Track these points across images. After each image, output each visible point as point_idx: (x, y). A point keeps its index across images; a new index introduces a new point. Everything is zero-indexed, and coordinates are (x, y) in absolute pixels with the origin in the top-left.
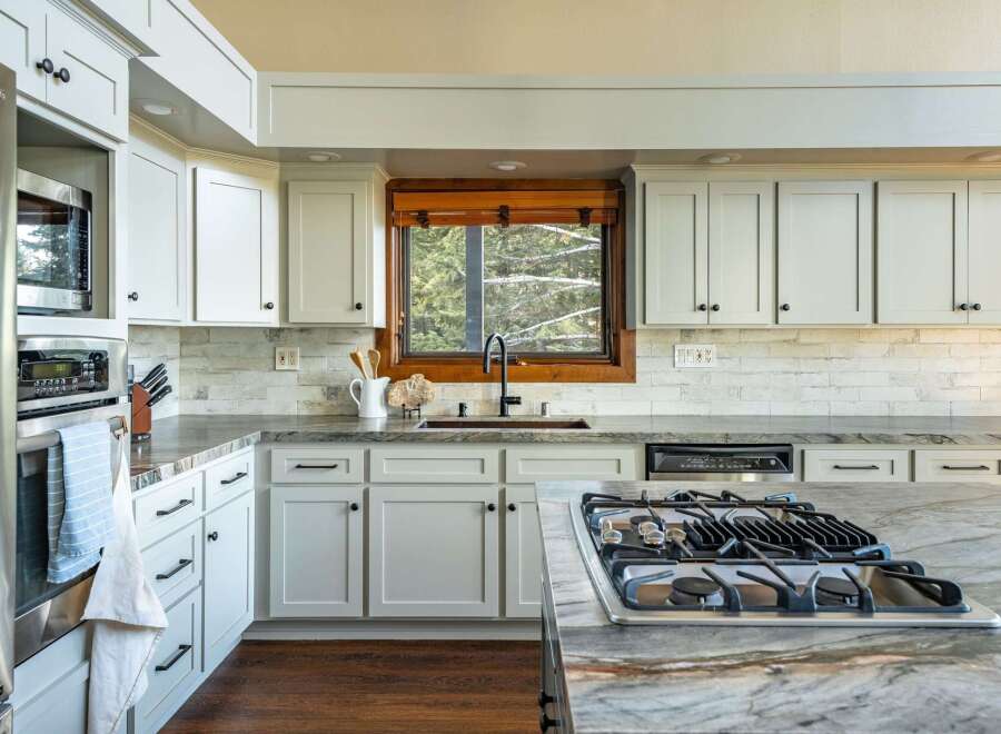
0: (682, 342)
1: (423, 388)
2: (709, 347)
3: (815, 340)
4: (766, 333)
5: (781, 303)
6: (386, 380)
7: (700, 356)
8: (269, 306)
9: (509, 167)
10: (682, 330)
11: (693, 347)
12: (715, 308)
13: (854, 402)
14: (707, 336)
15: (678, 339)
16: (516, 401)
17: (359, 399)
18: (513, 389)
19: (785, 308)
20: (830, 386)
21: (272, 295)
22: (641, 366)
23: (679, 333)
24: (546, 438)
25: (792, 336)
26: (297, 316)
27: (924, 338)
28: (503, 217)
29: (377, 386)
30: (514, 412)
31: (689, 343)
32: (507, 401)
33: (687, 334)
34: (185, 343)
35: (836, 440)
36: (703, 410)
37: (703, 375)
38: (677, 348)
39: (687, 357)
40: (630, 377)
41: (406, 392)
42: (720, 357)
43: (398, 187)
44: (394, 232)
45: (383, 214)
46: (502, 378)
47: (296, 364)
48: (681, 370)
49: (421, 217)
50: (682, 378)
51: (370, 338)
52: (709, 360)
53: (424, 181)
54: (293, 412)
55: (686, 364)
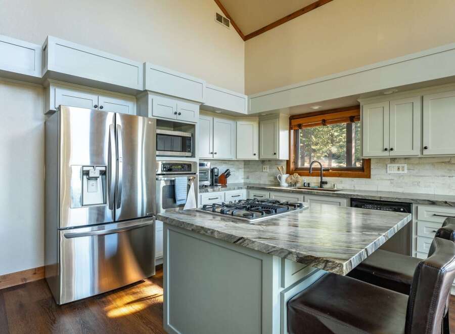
0: (391, 163)
1: (297, 178)
2: (403, 165)
5: (424, 146)
6: (288, 175)
7: (399, 168)
8: (255, 155)
9: (316, 108)
10: (391, 159)
11: (396, 165)
12: (392, 149)
14: (403, 161)
15: (389, 162)
16: (326, 183)
17: (280, 180)
18: (325, 179)
19: (426, 148)
21: (256, 152)
22: (372, 172)
23: (390, 159)
24: (316, 193)
25: (448, 160)
26: (263, 157)
28: (324, 122)
29: (285, 176)
30: (326, 187)
31: (395, 163)
32: (323, 183)
33: (393, 160)
34: (244, 165)
35: (433, 203)
36: (400, 190)
37: (400, 176)
38: (388, 165)
39: (393, 169)
40: (368, 176)
41: (291, 179)
42: (408, 169)
43: (292, 118)
44: (292, 131)
45: (288, 127)
46: (321, 175)
47: (267, 170)
48: (390, 174)
49: (300, 126)
50: (391, 177)
51: (285, 163)
52: (403, 170)
53: (300, 115)
54: (267, 183)
55: (392, 172)
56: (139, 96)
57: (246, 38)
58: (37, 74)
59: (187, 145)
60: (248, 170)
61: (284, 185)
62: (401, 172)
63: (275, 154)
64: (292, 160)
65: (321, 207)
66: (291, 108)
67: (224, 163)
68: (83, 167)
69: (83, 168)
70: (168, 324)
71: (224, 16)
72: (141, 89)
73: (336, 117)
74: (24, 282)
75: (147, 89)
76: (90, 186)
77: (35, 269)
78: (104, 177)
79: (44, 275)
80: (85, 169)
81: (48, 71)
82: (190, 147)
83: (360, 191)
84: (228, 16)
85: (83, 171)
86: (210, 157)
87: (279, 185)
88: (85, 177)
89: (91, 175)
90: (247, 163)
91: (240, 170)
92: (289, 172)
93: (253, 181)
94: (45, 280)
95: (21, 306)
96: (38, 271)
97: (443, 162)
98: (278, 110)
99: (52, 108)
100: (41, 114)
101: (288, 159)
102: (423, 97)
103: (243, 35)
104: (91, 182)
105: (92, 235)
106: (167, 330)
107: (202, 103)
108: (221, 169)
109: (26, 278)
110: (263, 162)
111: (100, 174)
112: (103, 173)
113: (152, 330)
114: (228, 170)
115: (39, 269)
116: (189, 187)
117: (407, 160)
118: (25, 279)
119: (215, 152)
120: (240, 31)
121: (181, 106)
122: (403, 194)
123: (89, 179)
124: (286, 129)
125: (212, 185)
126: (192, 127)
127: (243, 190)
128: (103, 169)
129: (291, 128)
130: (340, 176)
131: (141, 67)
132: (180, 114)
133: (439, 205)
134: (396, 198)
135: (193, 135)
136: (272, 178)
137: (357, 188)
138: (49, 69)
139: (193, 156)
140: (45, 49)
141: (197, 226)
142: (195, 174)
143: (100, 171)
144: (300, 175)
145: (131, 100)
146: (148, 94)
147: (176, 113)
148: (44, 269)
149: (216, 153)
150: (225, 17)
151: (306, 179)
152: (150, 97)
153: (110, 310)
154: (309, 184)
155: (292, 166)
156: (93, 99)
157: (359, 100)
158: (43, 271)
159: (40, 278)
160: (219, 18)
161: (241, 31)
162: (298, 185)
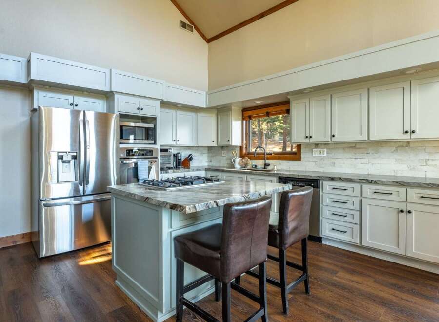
0: (315, 148)
1: (247, 161)
2: (324, 149)
3: (362, 147)
4: (344, 145)
5: (333, 134)
6: (241, 158)
7: (320, 152)
8: (213, 141)
9: (259, 103)
10: (315, 144)
11: (319, 150)
13: (379, 170)
14: (323, 146)
15: (314, 147)
16: (269, 165)
17: (234, 163)
18: (268, 161)
19: (334, 136)
20: (369, 163)
22: (302, 156)
25: (354, 145)
26: (221, 143)
27: (411, 145)
28: (268, 114)
29: (238, 160)
30: (269, 168)
31: (318, 148)
32: (266, 165)
33: (317, 145)
34: (208, 150)
35: (332, 179)
36: (321, 170)
37: (322, 159)
38: (313, 150)
39: (316, 153)
40: (299, 159)
41: (243, 162)
42: (327, 153)
43: (244, 110)
44: (244, 121)
45: (241, 118)
46: (265, 159)
47: (226, 154)
48: (314, 157)
49: (250, 117)
50: (315, 160)
51: (239, 148)
52: (324, 154)
53: (249, 108)
54: (225, 166)
55: (316, 155)
56: (108, 96)
57: (209, 41)
58: (23, 80)
59: (150, 134)
60: (211, 154)
61: (238, 167)
62: (322, 155)
63: (228, 141)
64: (244, 146)
65: (265, 186)
66: (243, 102)
67: (189, 149)
68: (58, 152)
69: (58, 154)
70: (115, 265)
71: (188, 23)
72: (108, 90)
73: (276, 110)
74: (15, 244)
75: (113, 90)
76: (64, 168)
77: (24, 234)
78: (75, 160)
79: (31, 239)
80: (60, 154)
81: (31, 79)
82: (152, 136)
83: (294, 171)
84: (192, 23)
85: (58, 156)
86: (174, 144)
87: (233, 167)
88: (60, 161)
89: (65, 159)
90: (210, 148)
91: (204, 155)
92: (242, 156)
93: (215, 164)
94: (31, 243)
95: (11, 259)
96: (26, 235)
97: (351, 147)
98: (231, 103)
99: (36, 106)
100: (27, 111)
101: (241, 145)
102: (332, 95)
103: (206, 38)
104: (66, 164)
105: (71, 205)
106: (114, 270)
107: (163, 100)
108: (184, 154)
109: (16, 240)
110: (222, 147)
111: (72, 158)
112: (75, 157)
113: (107, 273)
114: (190, 155)
115: (26, 234)
116: (150, 168)
117: (326, 146)
118: (16, 242)
119: (177, 139)
120: (203, 35)
121: (143, 103)
122: (323, 173)
123: (64, 162)
124: (239, 120)
125: (176, 168)
126: (153, 120)
127: (201, 172)
128: (75, 154)
129: (243, 119)
130: (279, 159)
131: (108, 73)
132: (142, 109)
133: (336, 181)
134: (309, 176)
135: (155, 126)
136: (229, 162)
137: (291, 169)
138: (32, 78)
139: (155, 143)
140: (29, 62)
141: (127, 193)
142: (156, 158)
143: (72, 156)
144: (250, 158)
145: (102, 98)
146: (114, 94)
147: (138, 109)
148: (31, 234)
149: (178, 141)
150: (190, 24)
151: (254, 162)
152: (116, 96)
153: (80, 262)
154: (256, 166)
155: (244, 151)
156: (70, 98)
157: (289, 97)
158: (30, 236)
159: (27, 242)
160: (184, 25)
161: (205, 34)
162: (249, 167)
